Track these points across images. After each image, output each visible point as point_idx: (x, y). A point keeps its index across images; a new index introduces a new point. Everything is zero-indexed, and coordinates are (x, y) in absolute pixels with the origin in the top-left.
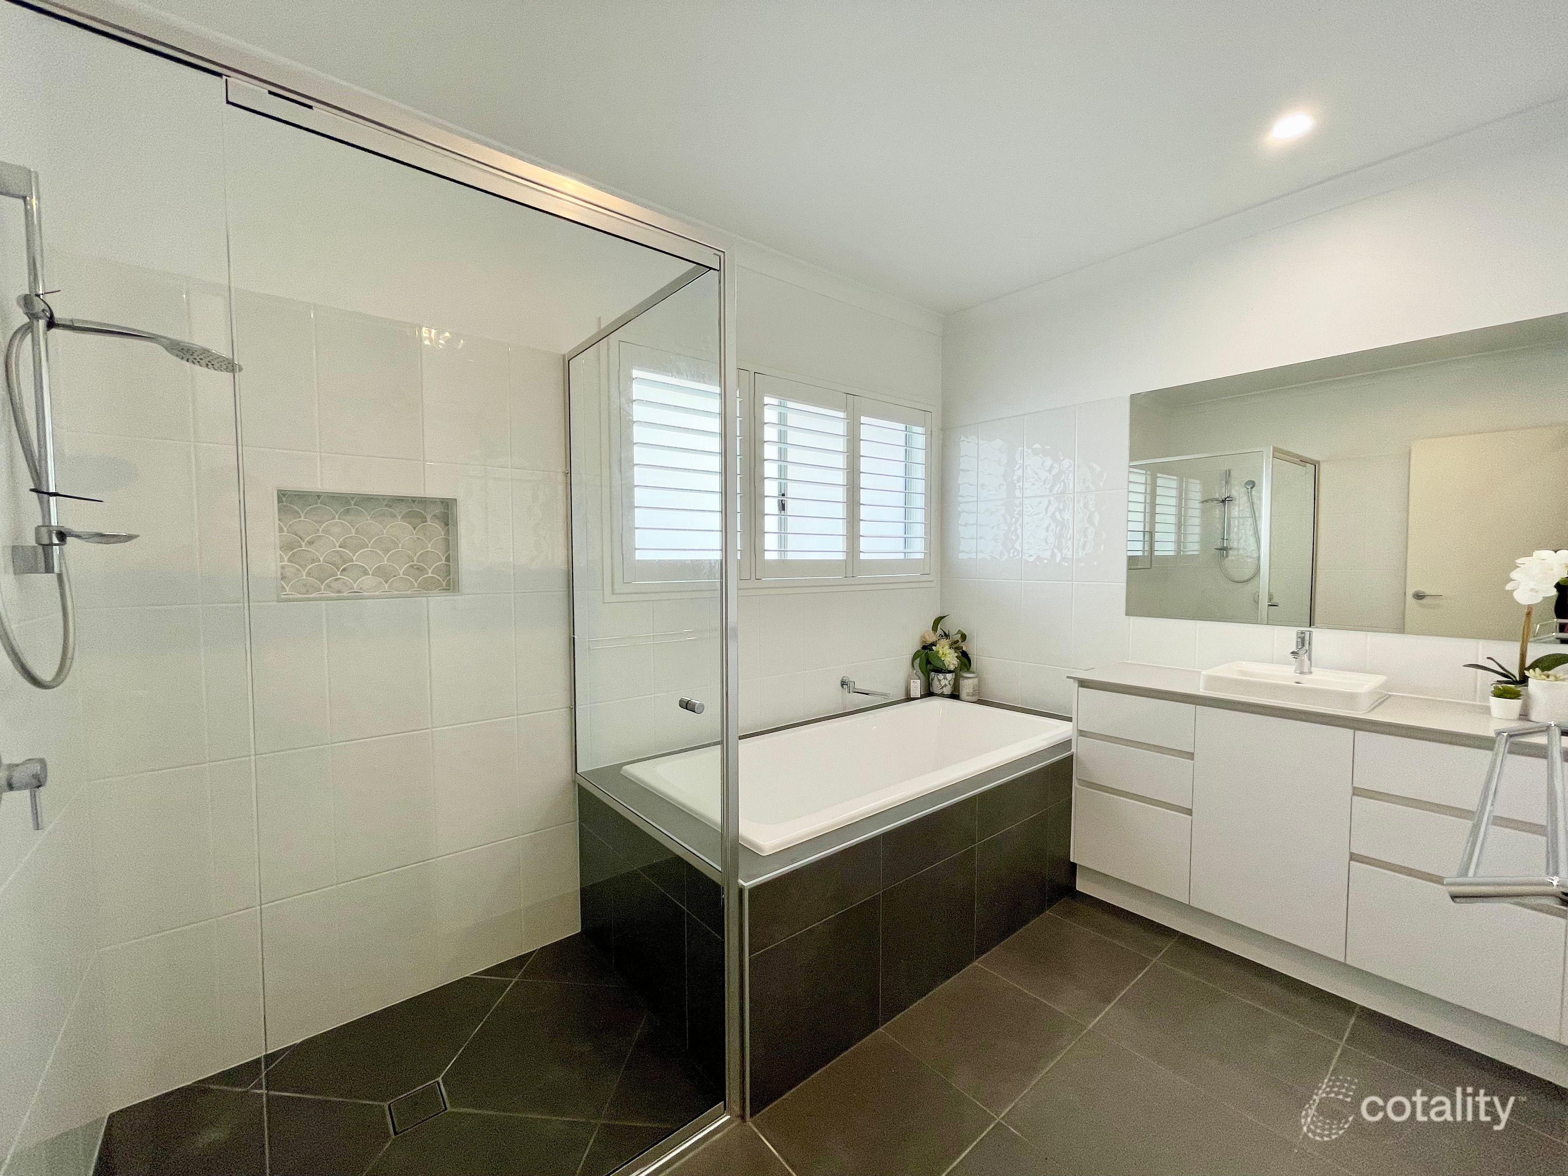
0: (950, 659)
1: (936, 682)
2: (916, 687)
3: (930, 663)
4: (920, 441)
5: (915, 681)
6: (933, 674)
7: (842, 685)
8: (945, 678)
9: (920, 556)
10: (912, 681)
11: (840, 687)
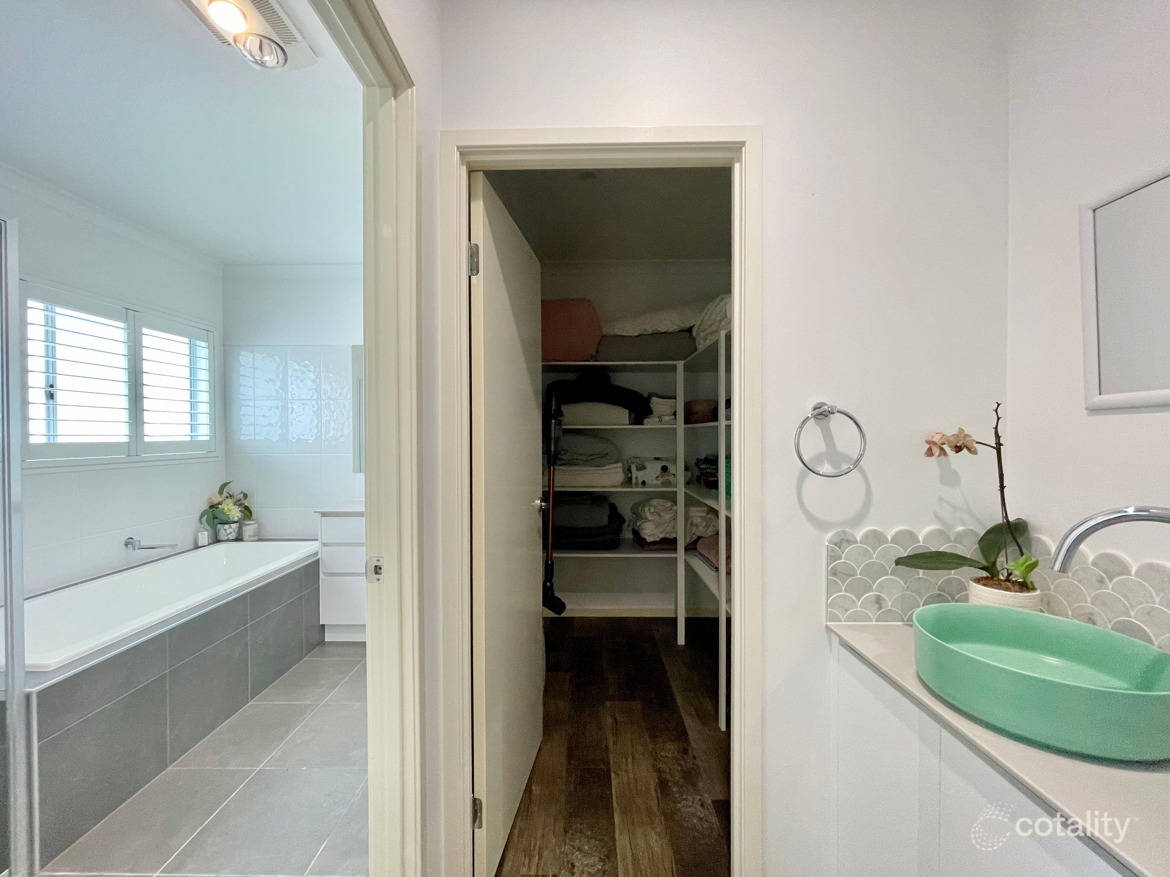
0: (235, 513)
1: (222, 531)
2: (204, 537)
3: (217, 518)
4: (203, 352)
5: (203, 533)
6: (219, 526)
7: (126, 545)
8: (230, 527)
9: (207, 438)
10: (200, 534)
11: (125, 547)
